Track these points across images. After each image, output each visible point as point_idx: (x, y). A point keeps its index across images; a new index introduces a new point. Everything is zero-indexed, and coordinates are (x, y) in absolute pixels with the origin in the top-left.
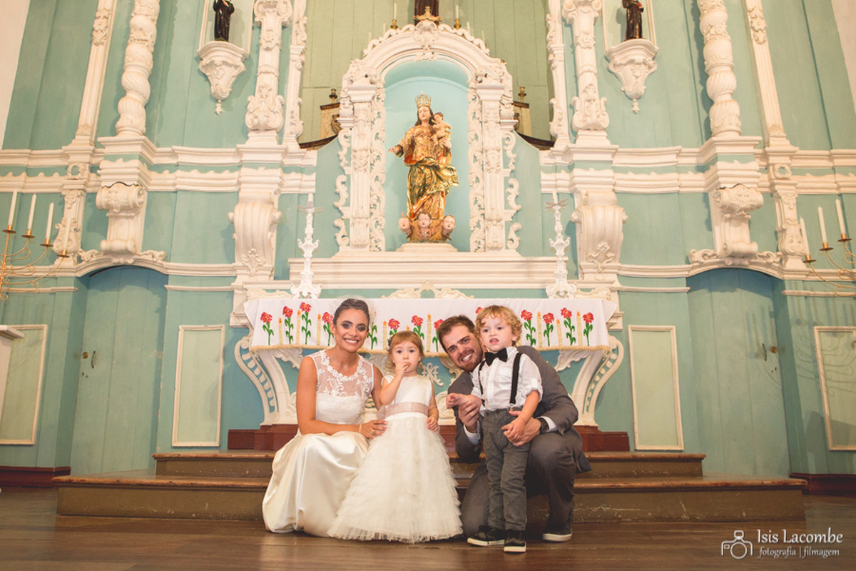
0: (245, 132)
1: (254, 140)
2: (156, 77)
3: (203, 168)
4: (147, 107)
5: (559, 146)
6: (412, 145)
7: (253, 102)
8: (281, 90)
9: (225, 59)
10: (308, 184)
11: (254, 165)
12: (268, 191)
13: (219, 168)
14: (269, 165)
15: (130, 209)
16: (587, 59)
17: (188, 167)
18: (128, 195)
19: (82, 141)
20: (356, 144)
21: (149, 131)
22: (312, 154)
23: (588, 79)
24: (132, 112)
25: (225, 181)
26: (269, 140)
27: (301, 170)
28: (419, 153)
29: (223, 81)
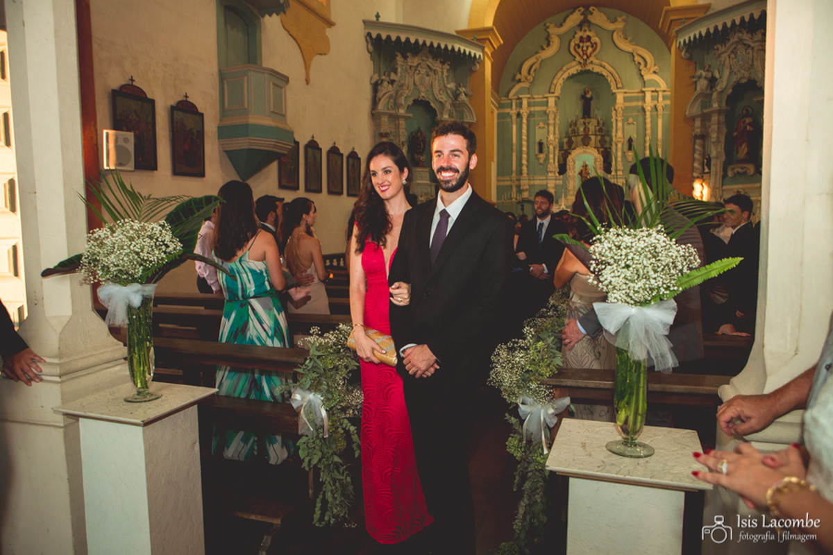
0: (548, 172)
1: (550, 174)
2: (528, 161)
3: (539, 180)
4: (527, 167)
5: (613, 173)
6: (582, 171)
7: (549, 166)
8: (554, 163)
9: (542, 156)
10: (561, 182)
11: (550, 179)
12: (553, 185)
13: (542, 180)
14: (553, 179)
15: (526, 190)
16: (619, 154)
17: (536, 180)
18: (527, 187)
19: (514, 175)
20: (571, 174)
21: (528, 174)
22: (561, 176)
23: (619, 159)
24: (525, 168)
25: (544, 182)
26: (552, 174)
27: (559, 180)
28: (583, 175)
29: (542, 161)
